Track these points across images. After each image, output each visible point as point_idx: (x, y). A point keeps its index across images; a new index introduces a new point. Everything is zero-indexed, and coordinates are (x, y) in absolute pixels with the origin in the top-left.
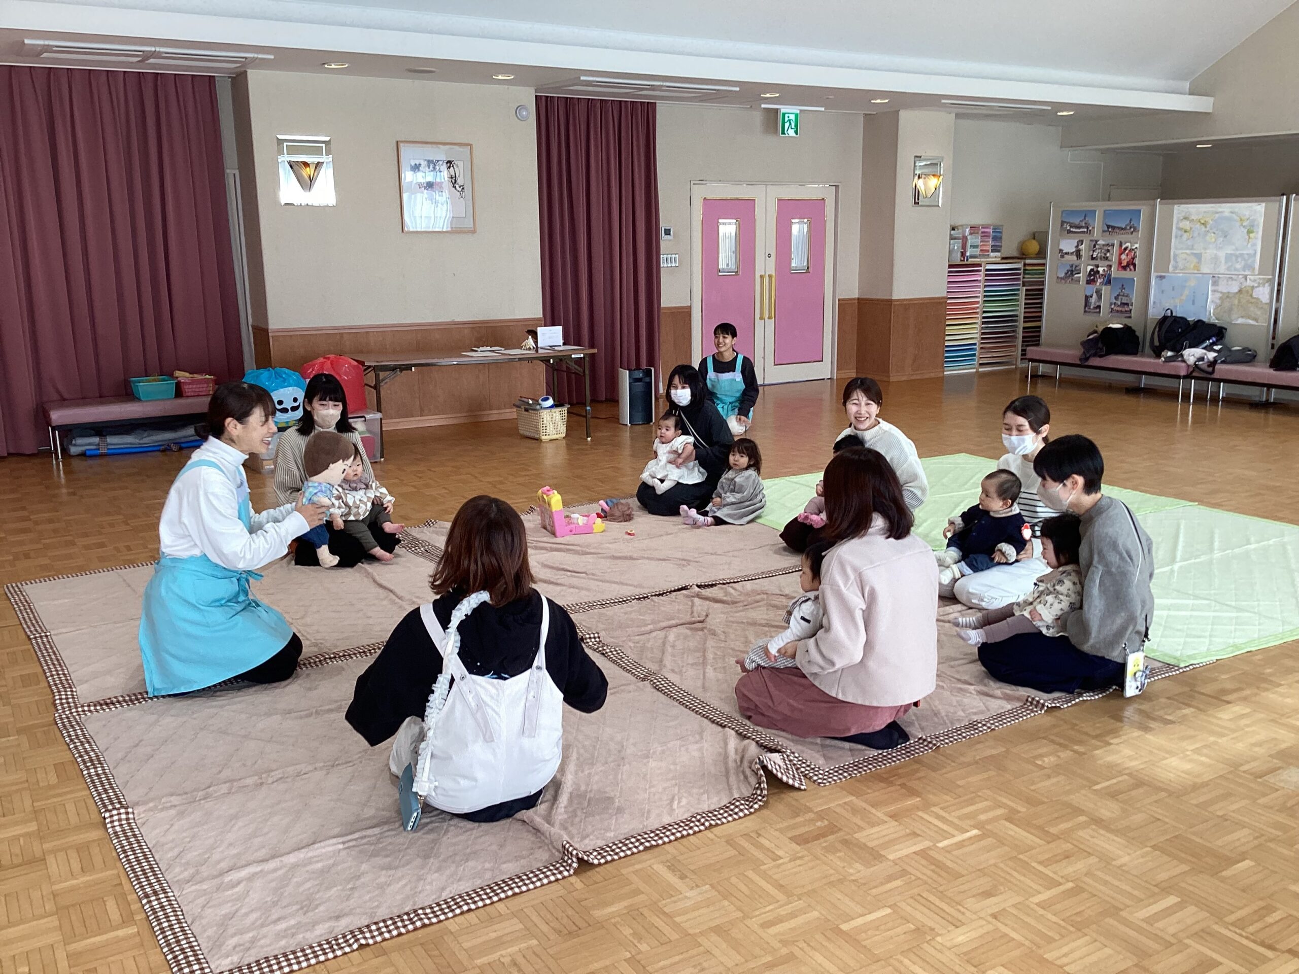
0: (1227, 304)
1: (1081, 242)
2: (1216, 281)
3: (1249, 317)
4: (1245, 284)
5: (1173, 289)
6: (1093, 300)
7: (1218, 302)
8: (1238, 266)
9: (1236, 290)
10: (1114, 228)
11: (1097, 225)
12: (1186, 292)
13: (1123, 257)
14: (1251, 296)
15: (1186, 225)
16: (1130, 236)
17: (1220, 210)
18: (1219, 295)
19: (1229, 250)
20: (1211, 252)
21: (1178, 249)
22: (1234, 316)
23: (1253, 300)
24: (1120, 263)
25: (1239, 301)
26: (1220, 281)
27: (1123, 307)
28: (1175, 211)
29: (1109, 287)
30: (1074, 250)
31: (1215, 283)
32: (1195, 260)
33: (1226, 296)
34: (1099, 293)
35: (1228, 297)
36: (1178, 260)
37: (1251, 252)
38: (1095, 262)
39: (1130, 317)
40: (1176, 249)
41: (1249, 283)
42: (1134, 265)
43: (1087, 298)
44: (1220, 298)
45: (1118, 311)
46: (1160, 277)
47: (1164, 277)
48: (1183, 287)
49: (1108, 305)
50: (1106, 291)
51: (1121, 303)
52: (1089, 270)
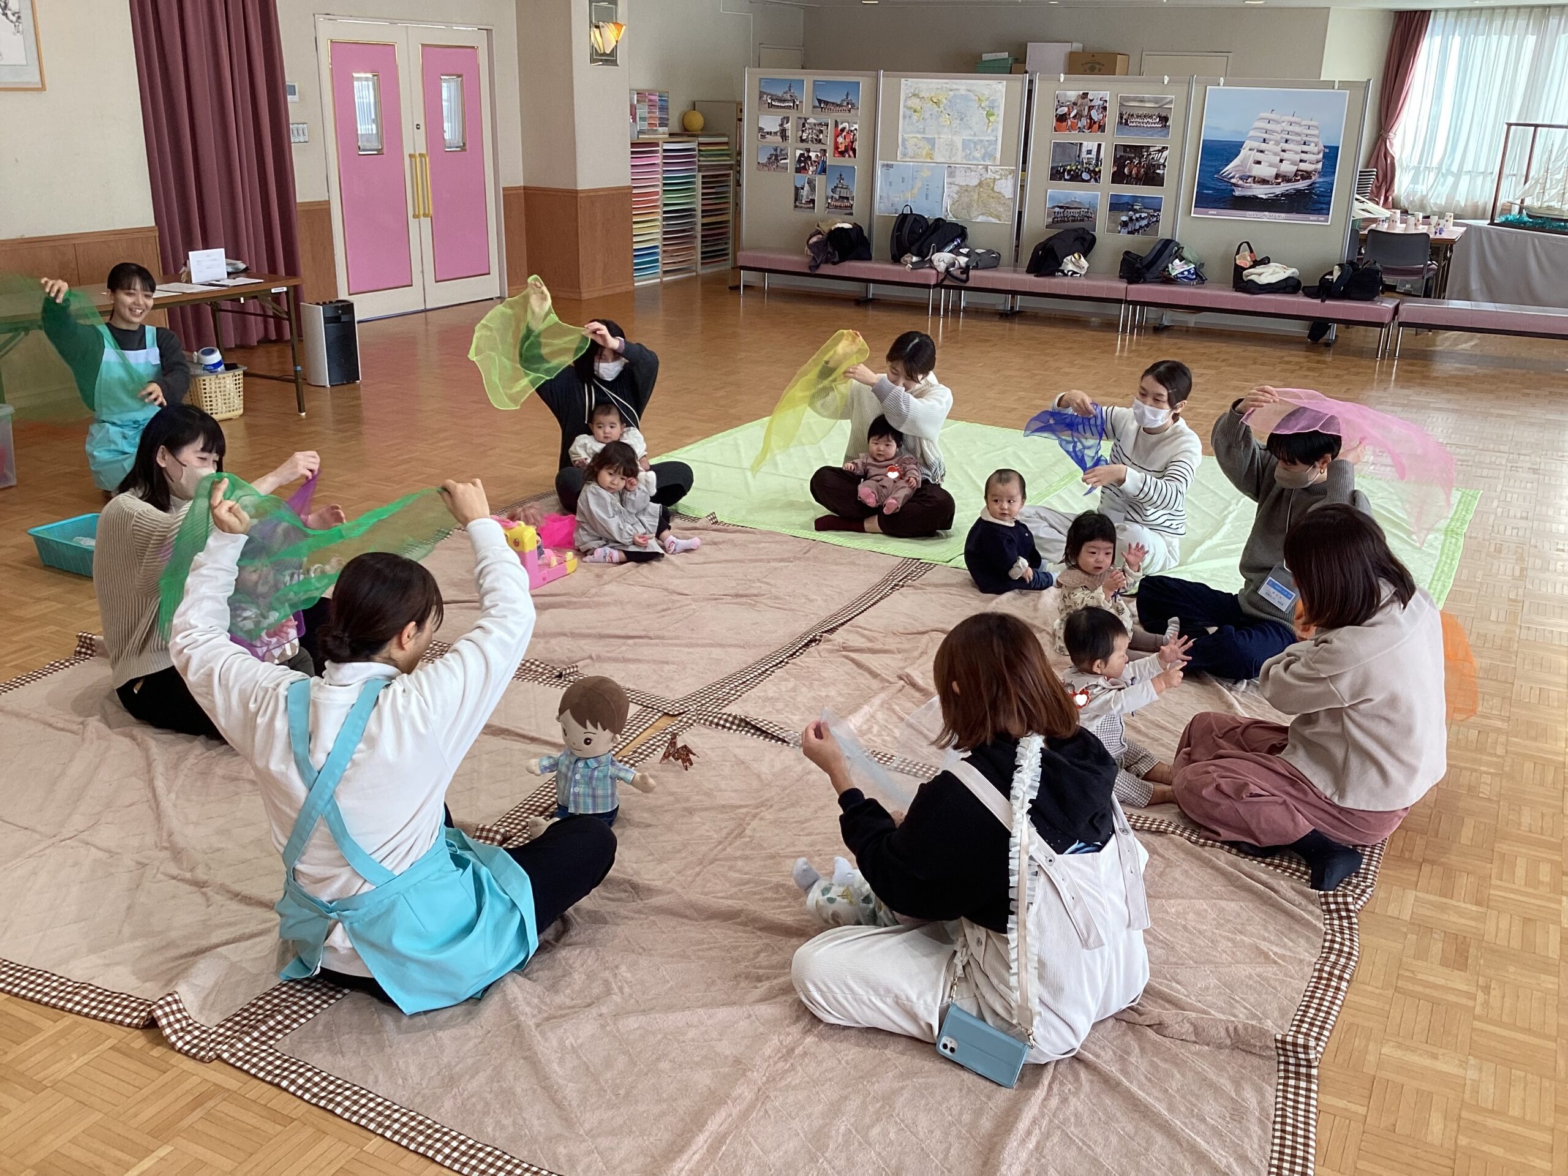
0: (966, 199)
1: (787, 119)
2: (951, 170)
3: (991, 214)
4: (986, 176)
5: (903, 182)
6: (805, 192)
7: (956, 196)
8: (978, 155)
9: (975, 182)
10: (826, 103)
11: (806, 98)
12: (919, 184)
13: (840, 140)
14: (993, 189)
15: (915, 103)
16: (847, 114)
17: (954, 86)
18: (956, 188)
19: (966, 135)
20: (945, 137)
21: (908, 133)
22: (974, 213)
23: (995, 195)
24: (836, 148)
25: (979, 196)
26: (957, 171)
27: (843, 204)
28: (902, 86)
29: (823, 177)
30: (778, 129)
31: (951, 175)
32: (928, 147)
33: (965, 190)
34: (811, 183)
36: (908, 144)
37: (992, 138)
38: (805, 145)
39: (851, 214)
40: (904, 131)
41: (990, 175)
42: (854, 151)
43: (797, 189)
44: (958, 192)
45: (836, 207)
46: (887, 165)
47: (891, 166)
48: (914, 178)
49: (824, 199)
50: (820, 181)
51: (840, 197)
52: (798, 155)
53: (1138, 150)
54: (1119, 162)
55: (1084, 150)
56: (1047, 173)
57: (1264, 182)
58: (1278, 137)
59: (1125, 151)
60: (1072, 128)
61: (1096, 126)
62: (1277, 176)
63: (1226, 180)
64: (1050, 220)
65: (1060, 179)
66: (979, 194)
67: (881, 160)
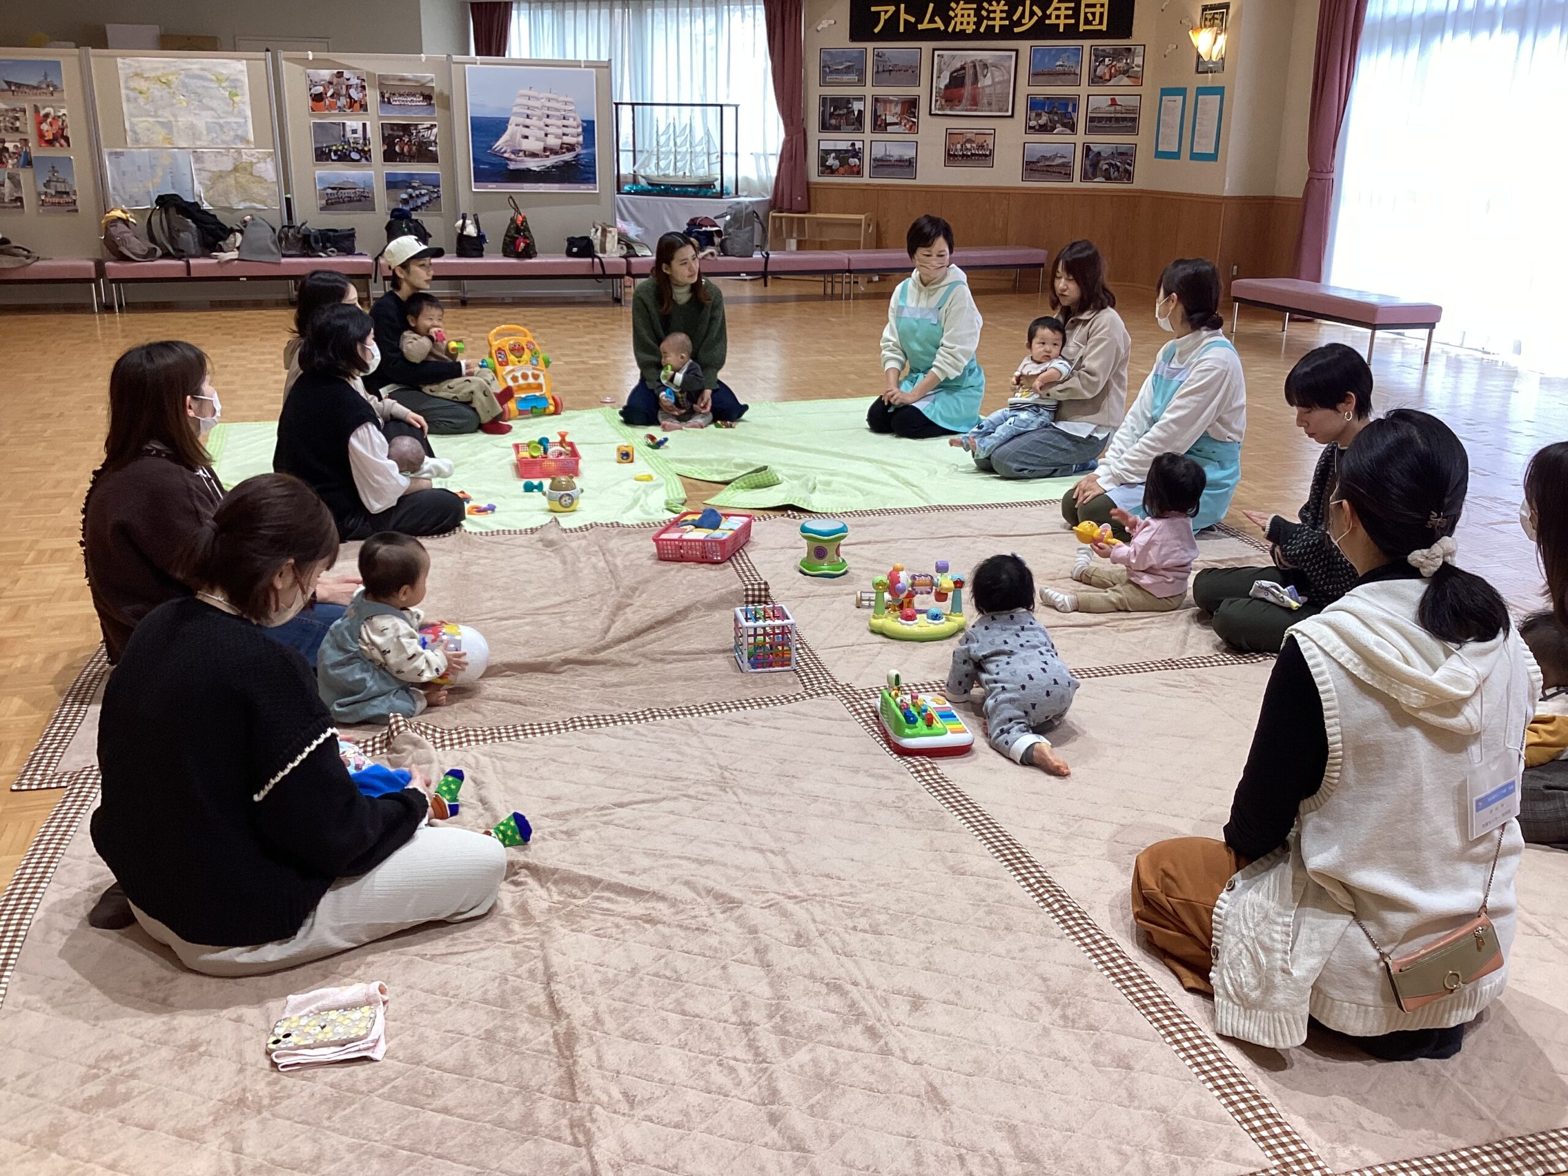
0: (220, 186)
2: (199, 157)
3: (252, 199)
4: (240, 160)
5: (139, 170)
7: (206, 184)
8: (226, 138)
9: (230, 167)
10: (18, 85)
12: (159, 172)
13: (45, 127)
14: (251, 174)
15: (138, 83)
17: (185, 66)
18: (209, 174)
19: (209, 118)
20: (184, 120)
21: (135, 115)
22: (231, 202)
23: (254, 179)
24: (41, 136)
25: (237, 182)
26: (206, 156)
27: (58, 200)
28: (119, 66)
32: (163, 130)
33: (219, 176)
36: (138, 129)
37: (242, 120)
39: (76, 211)
40: (131, 115)
41: (245, 158)
42: (67, 139)
44: (210, 180)
46: (116, 153)
47: (122, 154)
48: (152, 167)
49: (35, 196)
50: (25, 176)
51: (57, 192)
53: (406, 128)
54: (388, 140)
55: (348, 129)
56: (311, 155)
57: (534, 155)
58: (538, 112)
59: (392, 130)
60: (331, 107)
61: (357, 105)
62: (545, 149)
63: (498, 155)
64: (324, 204)
65: (327, 160)
66: (235, 179)
67: (106, 147)
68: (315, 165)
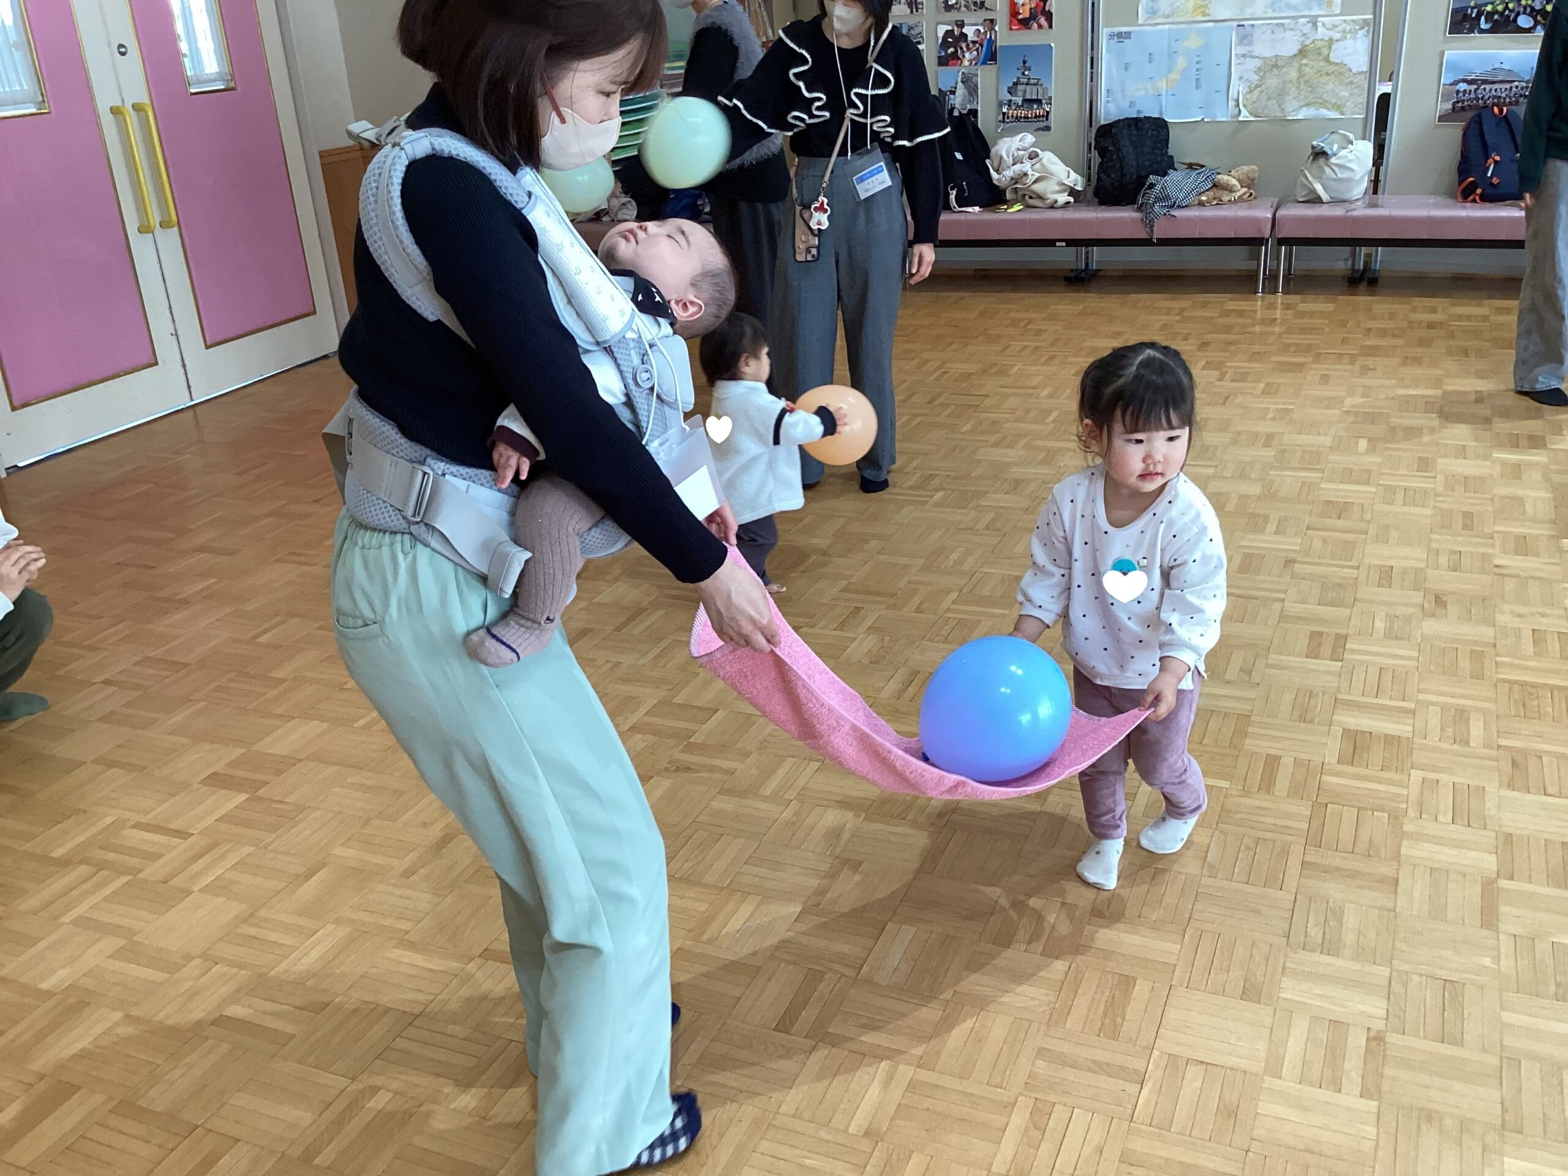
0: (1273, 82)
2: (1245, 33)
3: (1323, 104)
4: (1312, 36)
5: (1150, 62)
6: (959, 100)
7: (1255, 77)
9: (1293, 49)
12: (1181, 63)
14: (1327, 60)
18: (1257, 63)
22: (1290, 105)
23: (1331, 69)
24: (1014, 13)
25: (1301, 75)
26: (1257, 33)
27: (1030, 112)
31: (1245, 38)
33: (1274, 65)
34: (969, 81)
35: (1275, 66)
38: (954, 16)
39: (1048, 128)
41: (1321, 33)
42: (1049, 16)
44: (1259, 73)
45: (1018, 119)
46: (1119, 35)
47: (1128, 35)
48: (1172, 54)
49: (994, 105)
50: (986, 76)
51: (1025, 101)
52: (941, 34)
56: (1443, 21)
64: (1449, 106)
65: (1471, 31)
66: (1300, 70)
67: (1107, 26)
68: (1446, 41)
